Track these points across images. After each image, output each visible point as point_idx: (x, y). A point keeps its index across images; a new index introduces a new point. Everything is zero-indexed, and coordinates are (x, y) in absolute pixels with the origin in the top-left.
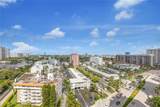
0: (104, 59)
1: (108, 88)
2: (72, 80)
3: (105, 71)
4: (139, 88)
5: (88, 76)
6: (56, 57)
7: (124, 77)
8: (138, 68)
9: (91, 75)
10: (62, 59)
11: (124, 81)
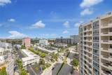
0: (49, 41)
1: (51, 60)
2: (24, 59)
3: (49, 49)
4: (67, 56)
5: (38, 54)
6: (7, 41)
7: (60, 52)
8: (66, 45)
9: (40, 53)
10: (14, 42)
11: (60, 54)
